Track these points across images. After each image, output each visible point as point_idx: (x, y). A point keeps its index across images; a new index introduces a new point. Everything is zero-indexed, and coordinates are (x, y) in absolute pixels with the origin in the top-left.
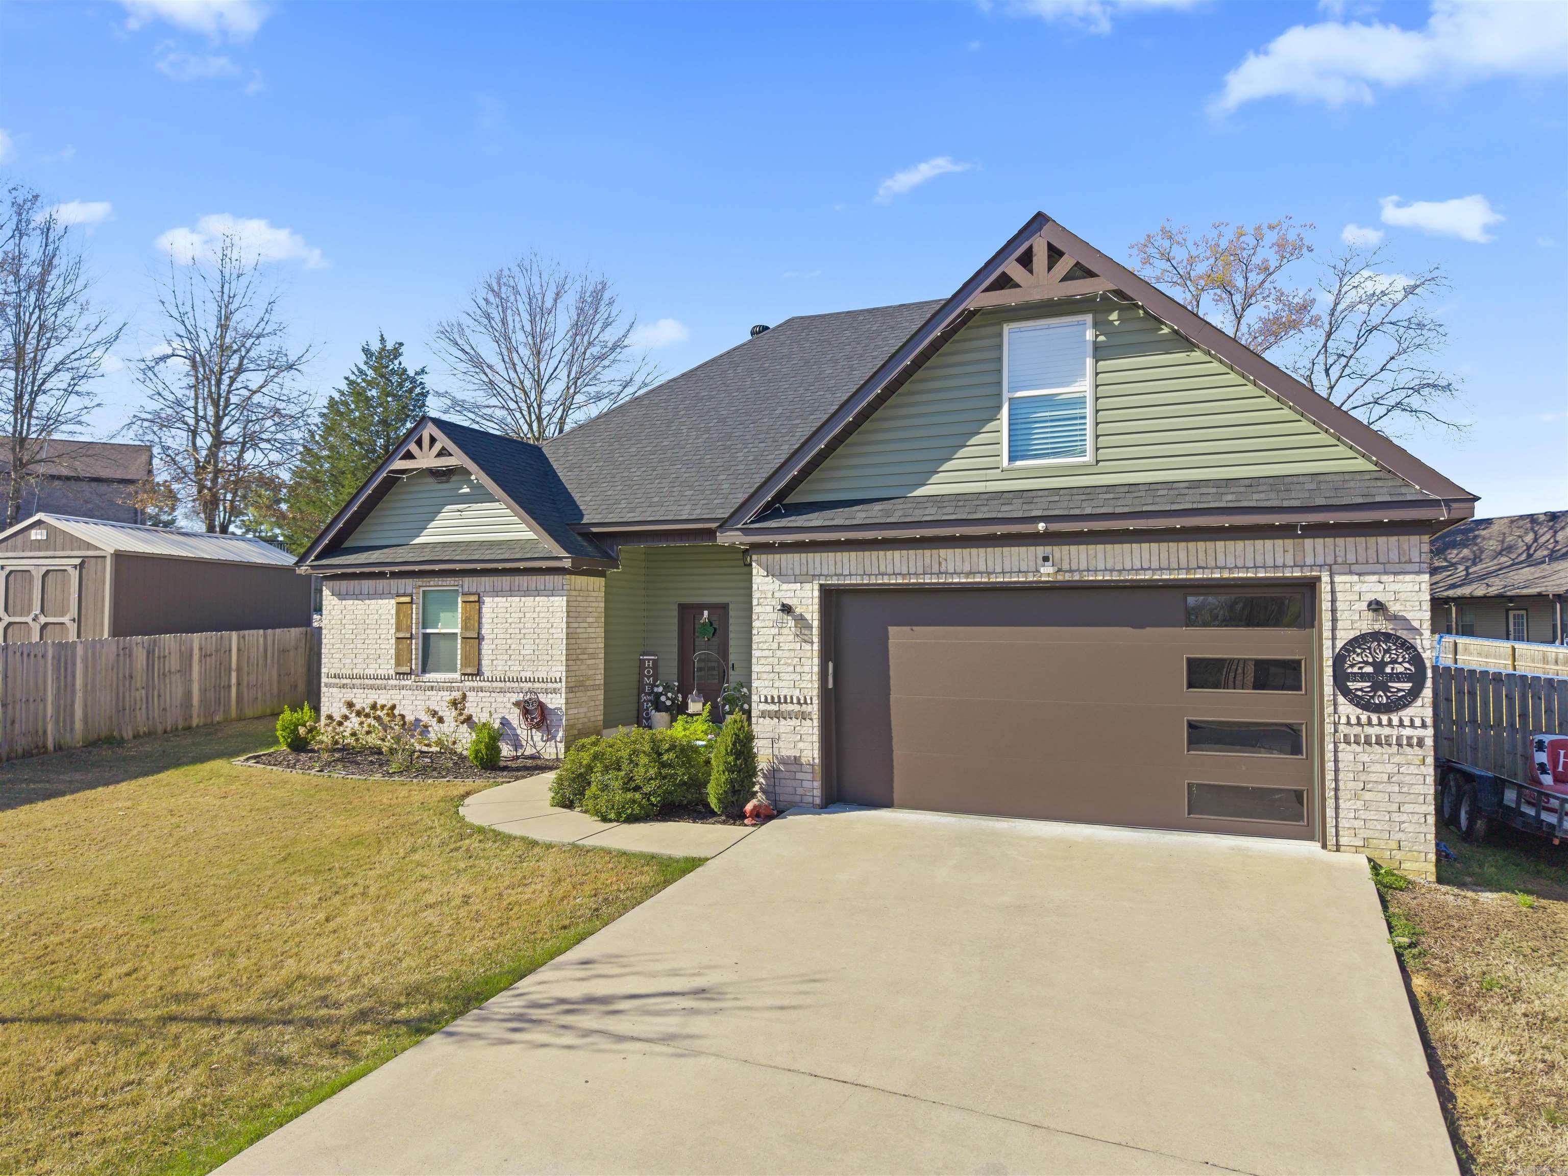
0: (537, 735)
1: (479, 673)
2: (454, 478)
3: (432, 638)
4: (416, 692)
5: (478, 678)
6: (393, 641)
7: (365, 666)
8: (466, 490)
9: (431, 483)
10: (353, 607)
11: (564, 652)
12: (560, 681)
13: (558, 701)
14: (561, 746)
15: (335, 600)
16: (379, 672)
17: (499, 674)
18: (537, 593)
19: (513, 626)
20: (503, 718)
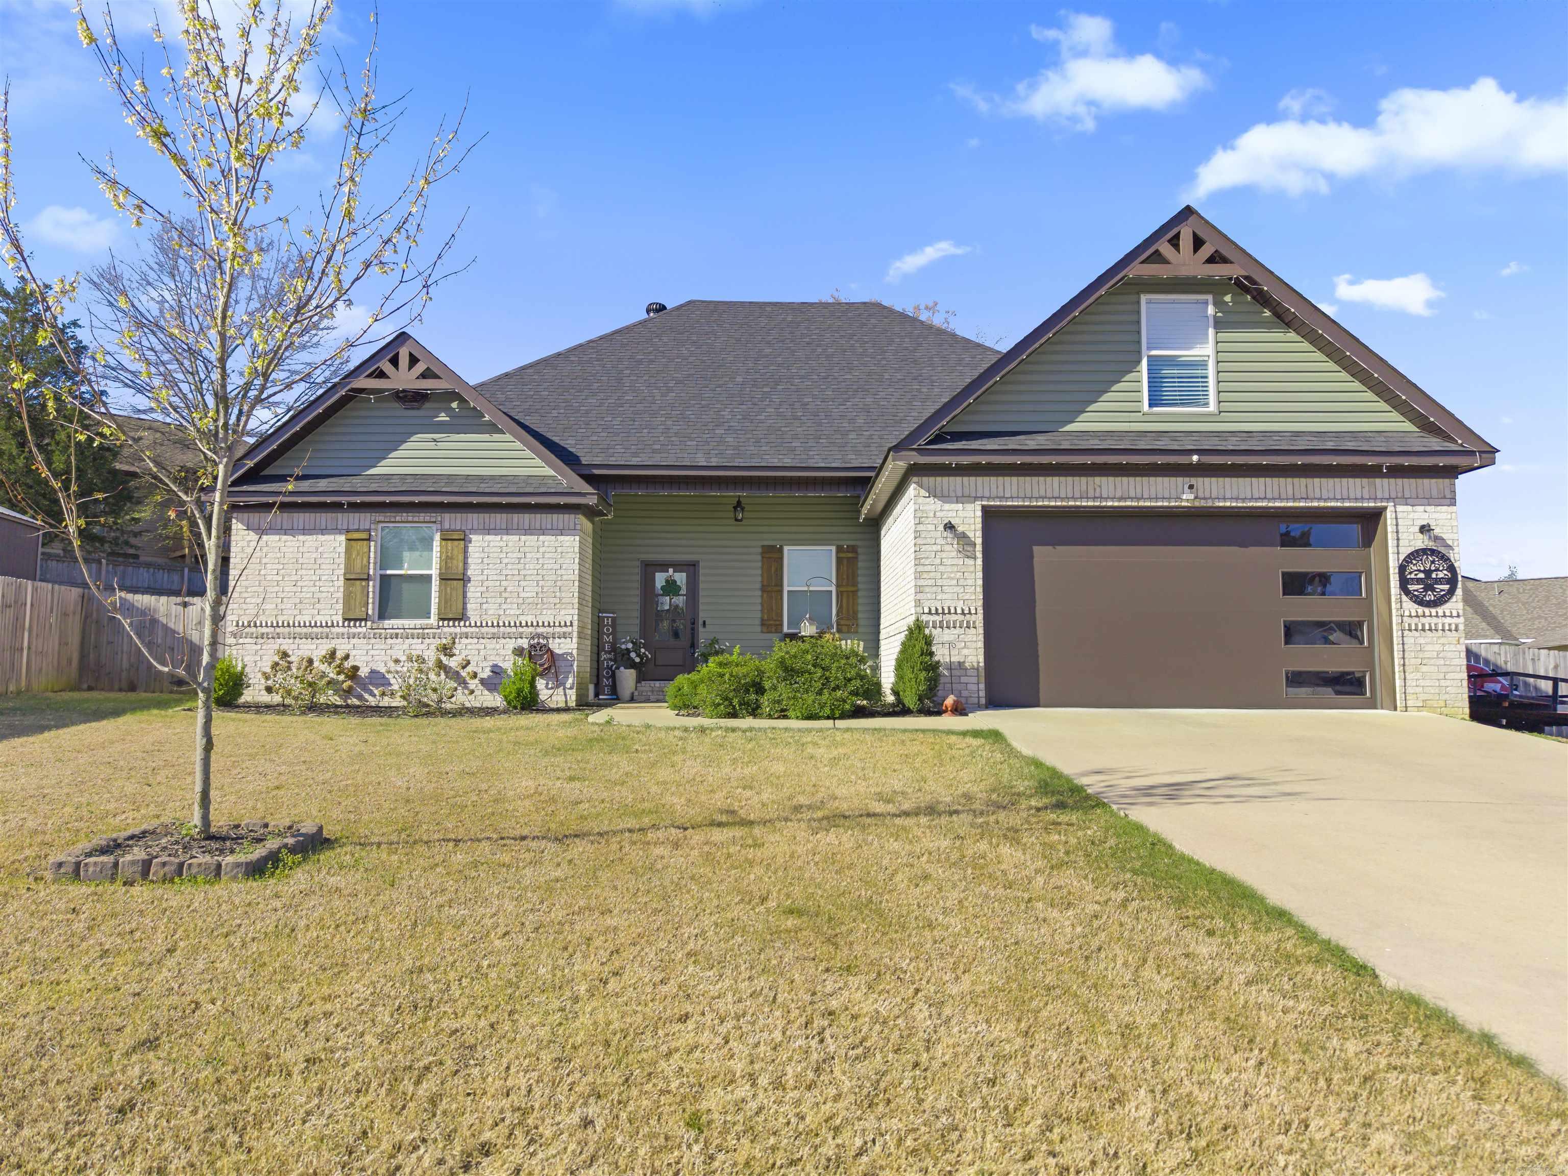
1: (462, 617)
2: (427, 405)
3: (394, 581)
4: (373, 641)
5: (462, 623)
6: (341, 582)
7: (296, 612)
8: (443, 417)
9: (398, 409)
10: (279, 544)
11: (576, 595)
12: (571, 625)
13: (568, 646)
14: (572, 693)
15: (250, 535)
16: (318, 619)
17: (490, 618)
18: (543, 531)
19: (509, 567)
20: (495, 666)
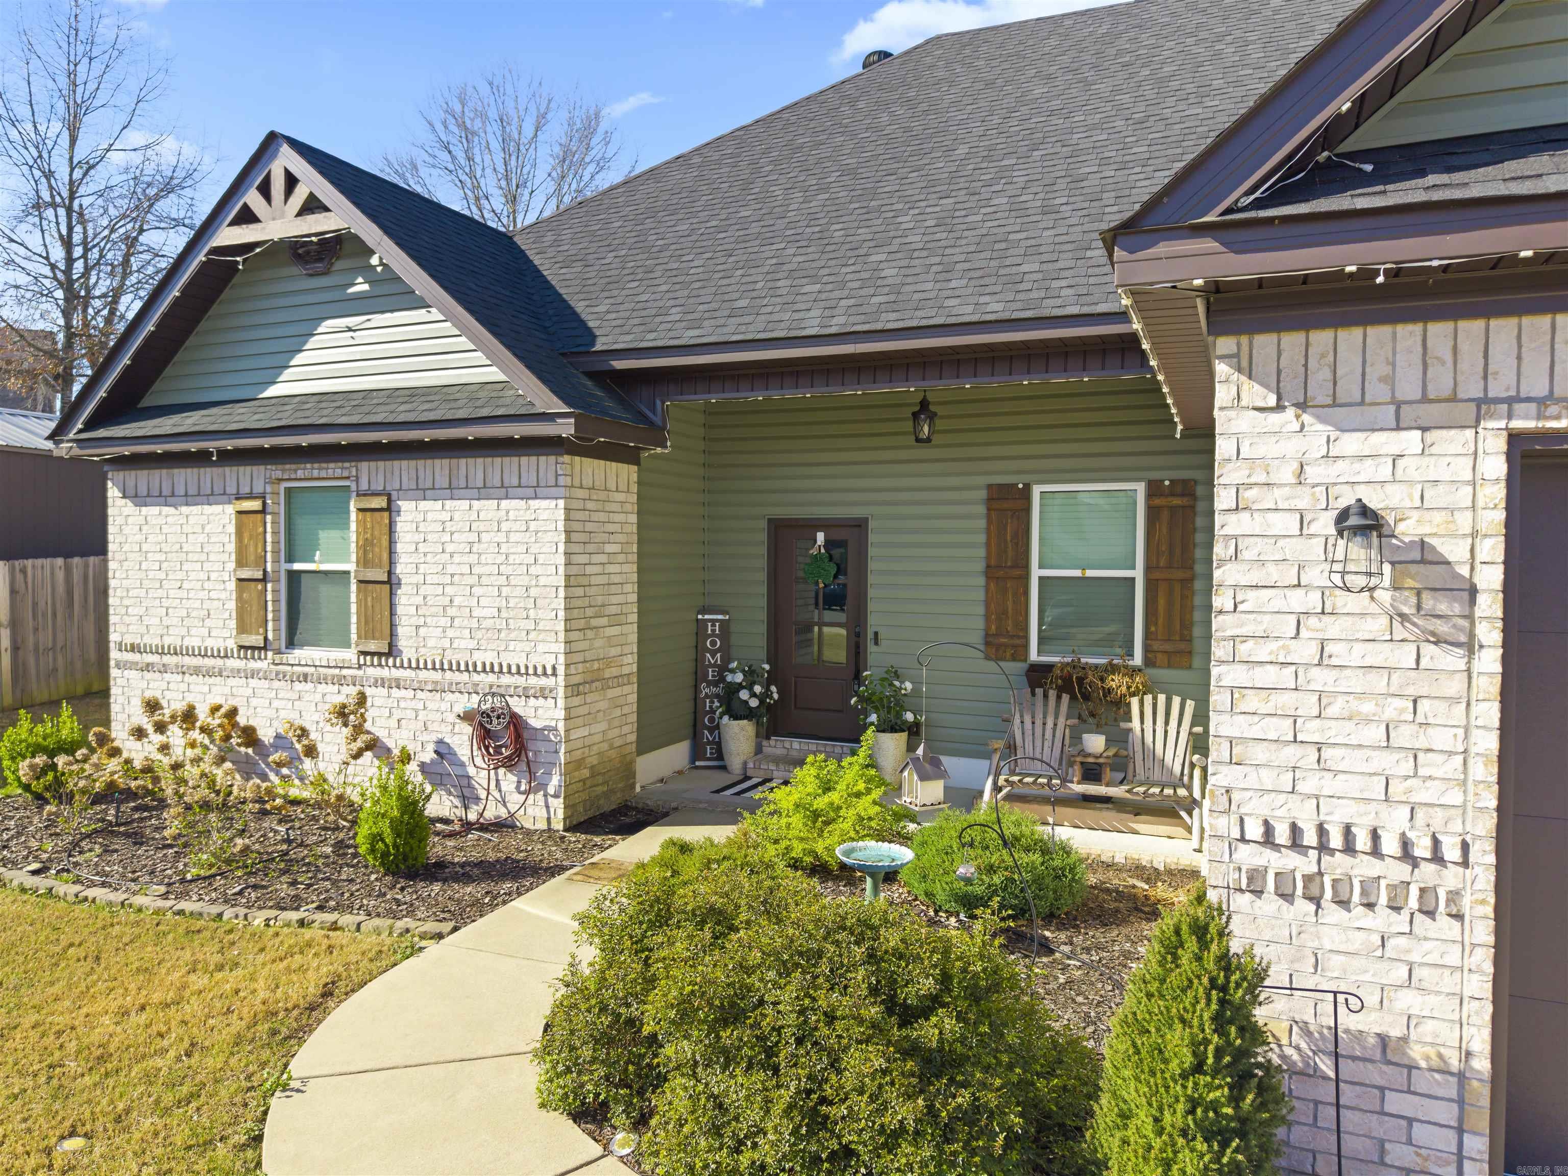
0: (509, 780)
1: (392, 651)
2: (337, 261)
3: (304, 578)
4: (276, 684)
5: (390, 662)
6: (232, 585)
7: (184, 631)
8: (361, 286)
9: (295, 277)
10: (160, 520)
11: (561, 614)
12: (554, 674)
13: (550, 714)
14: (558, 805)
15: (128, 507)
16: (210, 643)
17: (430, 654)
18: (506, 491)
19: (457, 558)
20: (440, 742)
